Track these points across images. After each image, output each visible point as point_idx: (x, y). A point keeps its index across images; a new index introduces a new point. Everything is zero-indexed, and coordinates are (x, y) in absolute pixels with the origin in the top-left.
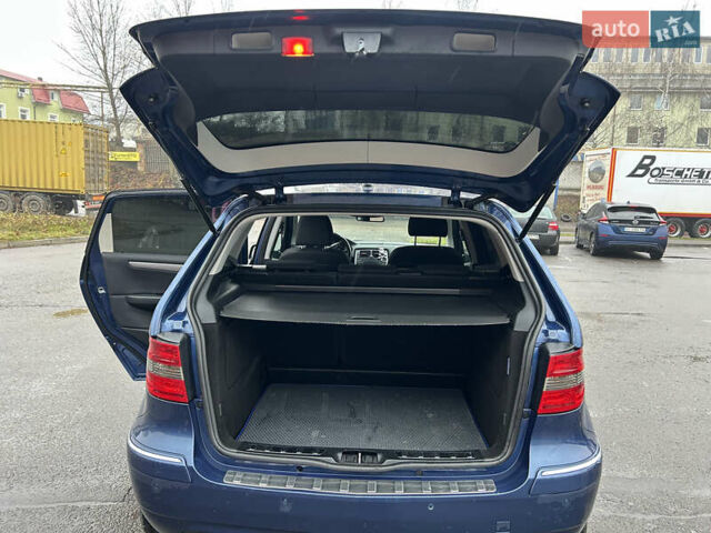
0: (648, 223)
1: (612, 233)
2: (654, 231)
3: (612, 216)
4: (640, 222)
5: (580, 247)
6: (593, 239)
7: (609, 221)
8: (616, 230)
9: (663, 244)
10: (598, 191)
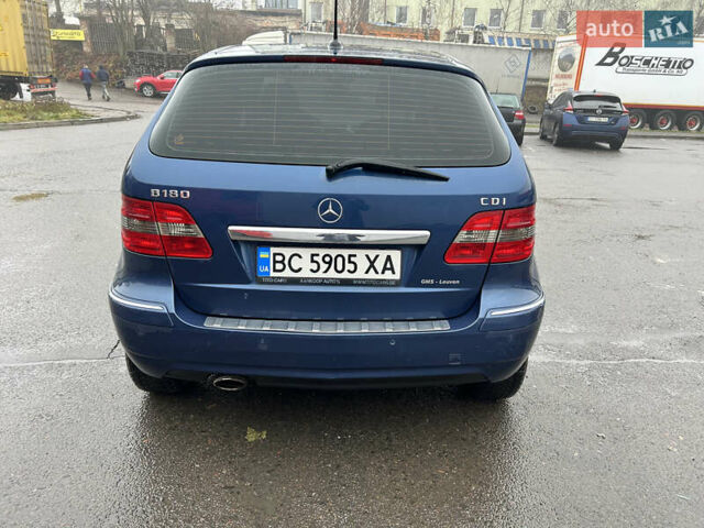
0: (611, 112)
1: (576, 123)
2: (616, 120)
3: (577, 105)
4: (604, 112)
5: (543, 138)
6: (557, 129)
7: (574, 110)
8: (581, 120)
9: (623, 135)
10: (565, 81)
